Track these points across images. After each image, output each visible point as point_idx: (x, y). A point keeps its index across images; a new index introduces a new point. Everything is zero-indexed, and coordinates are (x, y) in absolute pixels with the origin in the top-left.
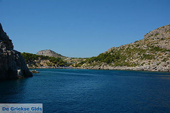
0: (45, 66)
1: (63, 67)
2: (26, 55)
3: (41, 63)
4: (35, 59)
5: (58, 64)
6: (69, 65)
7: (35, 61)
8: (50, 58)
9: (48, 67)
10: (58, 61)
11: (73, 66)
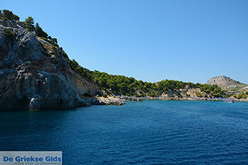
3: (188, 93)
4: (180, 87)
5: (212, 94)
6: (229, 96)
7: (181, 90)
8: (202, 86)
10: (213, 90)
11: (235, 97)
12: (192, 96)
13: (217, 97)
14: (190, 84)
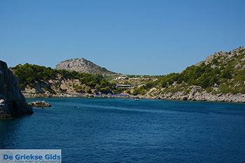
0: (71, 93)
1: (109, 96)
2: (29, 68)
3: (63, 87)
4: (49, 78)
5: (98, 89)
6: (121, 91)
7: (51, 81)
8: (82, 75)
9: (75, 94)
10: (98, 82)
11: (129, 92)
12: (69, 91)
13: (105, 92)
14: (64, 72)
